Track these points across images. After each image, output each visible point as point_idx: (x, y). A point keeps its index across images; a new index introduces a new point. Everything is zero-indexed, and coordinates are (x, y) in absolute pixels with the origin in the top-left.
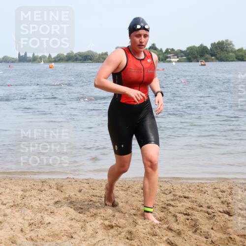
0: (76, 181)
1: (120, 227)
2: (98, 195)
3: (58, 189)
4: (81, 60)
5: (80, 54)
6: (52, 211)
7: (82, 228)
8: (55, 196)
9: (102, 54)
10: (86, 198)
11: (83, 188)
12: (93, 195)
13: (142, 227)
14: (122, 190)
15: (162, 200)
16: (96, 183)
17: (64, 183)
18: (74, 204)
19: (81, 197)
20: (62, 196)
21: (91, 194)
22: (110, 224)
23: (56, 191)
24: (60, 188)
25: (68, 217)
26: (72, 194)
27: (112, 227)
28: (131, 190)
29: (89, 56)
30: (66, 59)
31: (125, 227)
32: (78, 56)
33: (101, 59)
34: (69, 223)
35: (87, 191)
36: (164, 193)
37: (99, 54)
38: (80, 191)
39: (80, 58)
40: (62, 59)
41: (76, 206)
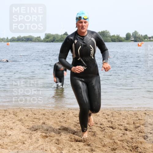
0: (24, 110)
1: (51, 137)
2: (38, 118)
3: (14, 115)
4: (25, 41)
5: (25, 37)
6: (11, 128)
7: (29, 138)
8: (13, 119)
9: (37, 38)
10: (31, 120)
11: (28, 114)
12: (35, 118)
13: (64, 136)
14: (51, 115)
15: (74, 120)
16: (36, 111)
17: (17, 111)
18: (24, 123)
19: (28, 119)
20: (17, 118)
21: (33, 118)
22: (45, 135)
23: (13, 116)
24: (15, 114)
25: (21, 131)
26: (23, 118)
27: (47, 137)
28: (56, 115)
29: (30, 38)
30: (17, 40)
31: (54, 136)
32: (24, 39)
33: (37, 40)
34: (22, 134)
35: (31, 115)
36: (75, 116)
37: (36, 38)
38: (27, 116)
39: (25, 39)
40: (15, 40)
41: (25, 125)
